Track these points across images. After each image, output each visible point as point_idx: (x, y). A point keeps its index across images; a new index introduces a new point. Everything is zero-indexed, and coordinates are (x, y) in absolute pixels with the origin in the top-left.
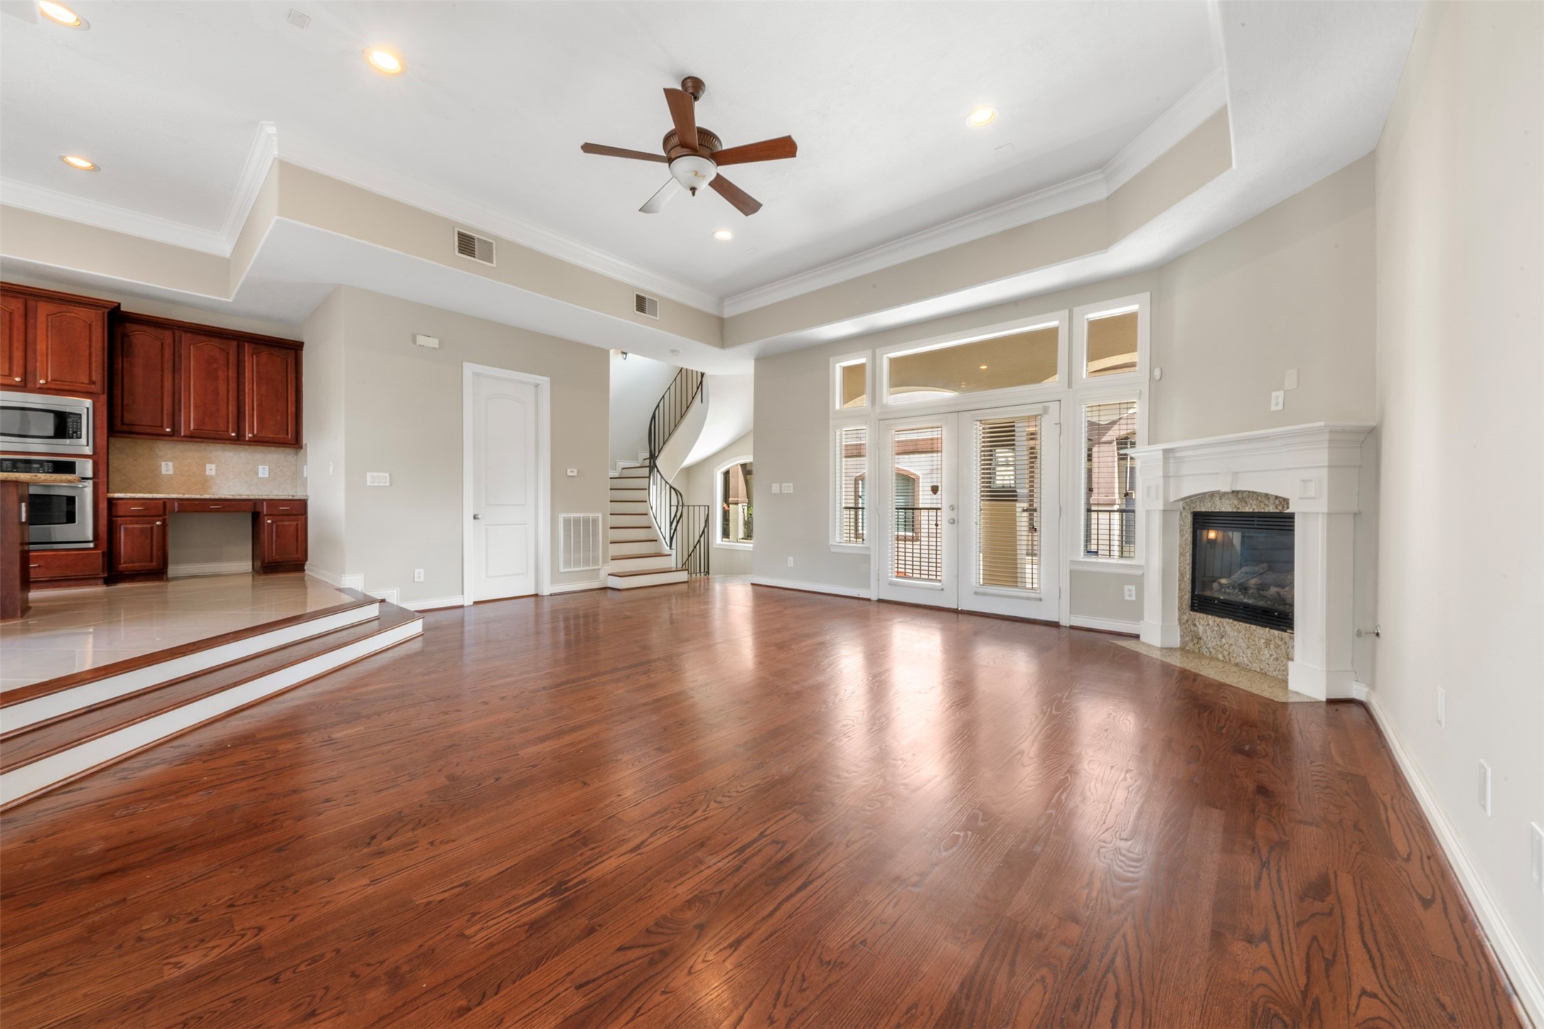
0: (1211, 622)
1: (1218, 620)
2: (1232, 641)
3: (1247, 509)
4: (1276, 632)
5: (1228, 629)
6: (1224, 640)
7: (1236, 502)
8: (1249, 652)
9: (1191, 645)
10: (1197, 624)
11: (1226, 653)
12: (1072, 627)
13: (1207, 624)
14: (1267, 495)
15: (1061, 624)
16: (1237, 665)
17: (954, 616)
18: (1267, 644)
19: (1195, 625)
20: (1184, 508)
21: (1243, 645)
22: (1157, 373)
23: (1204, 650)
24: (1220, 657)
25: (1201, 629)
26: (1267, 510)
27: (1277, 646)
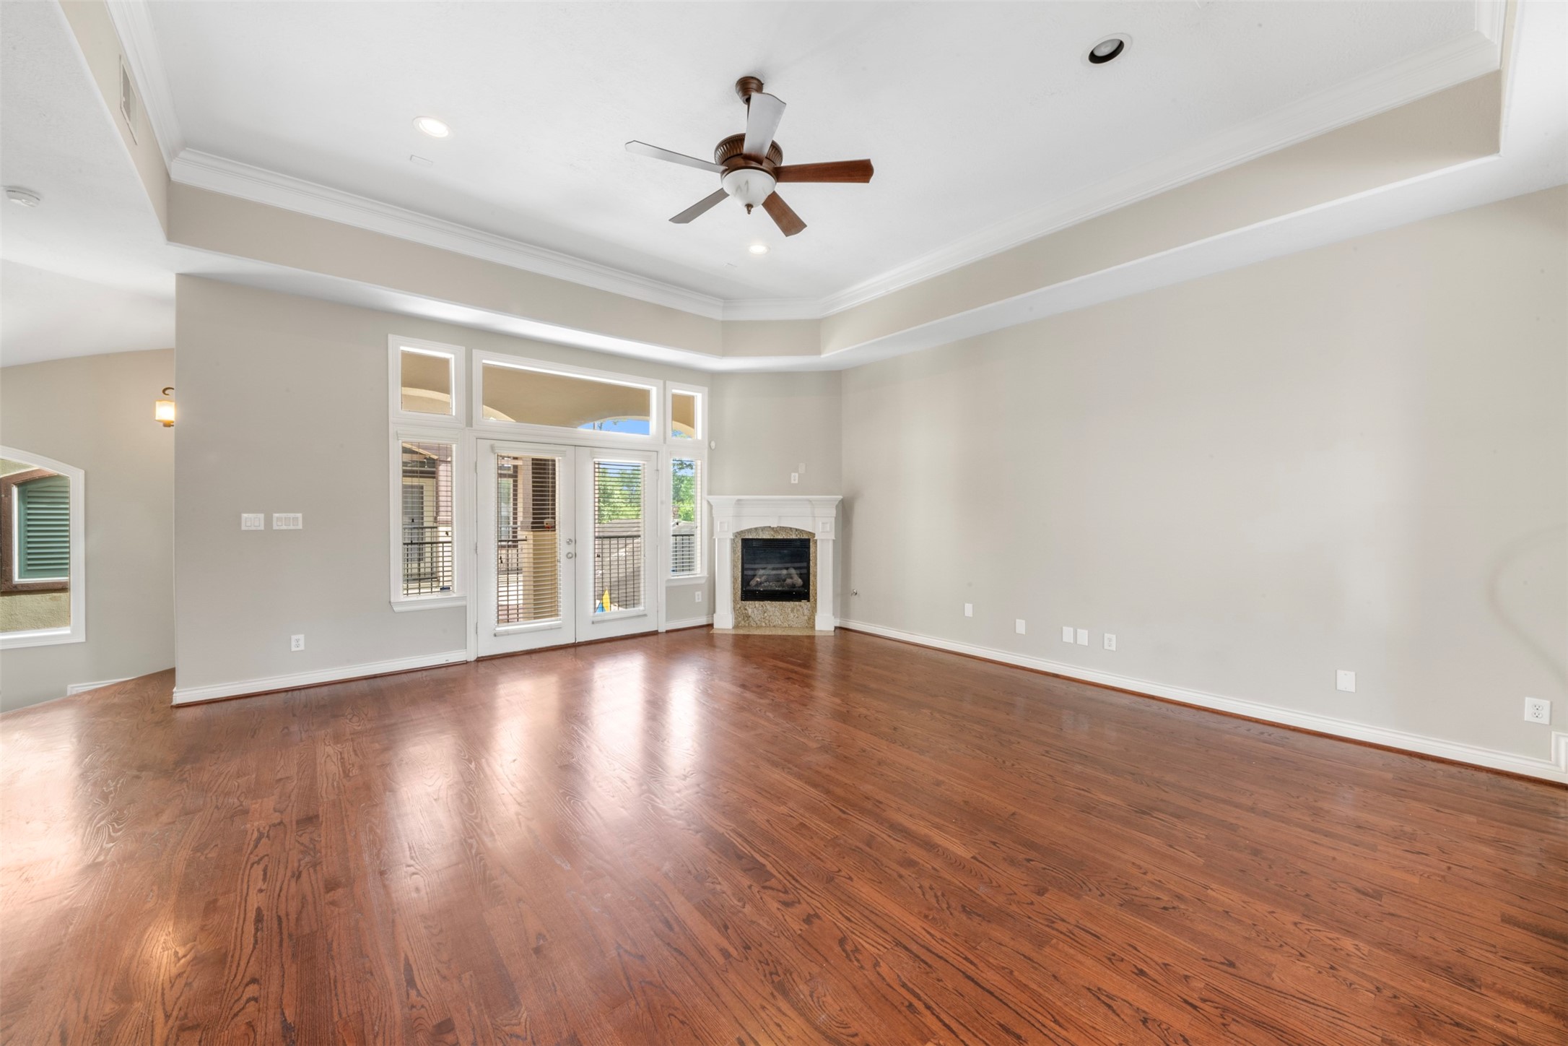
0: (757, 605)
1: (761, 603)
2: (771, 614)
3: (780, 537)
4: (797, 603)
5: (768, 607)
6: (766, 614)
7: (772, 533)
8: (782, 617)
9: (743, 623)
10: (747, 608)
11: (767, 622)
12: (667, 632)
13: (754, 608)
14: (791, 528)
15: (659, 631)
16: (774, 626)
17: (573, 650)
18: (792, 611)
19: (746, 609)
20: (736, 536)
21: (778, 614)
22: (713, 444)
23: (753, 624)
24: (764, 624)
25: (750, 611)
26: (791, 537)
27: (798, 610)
